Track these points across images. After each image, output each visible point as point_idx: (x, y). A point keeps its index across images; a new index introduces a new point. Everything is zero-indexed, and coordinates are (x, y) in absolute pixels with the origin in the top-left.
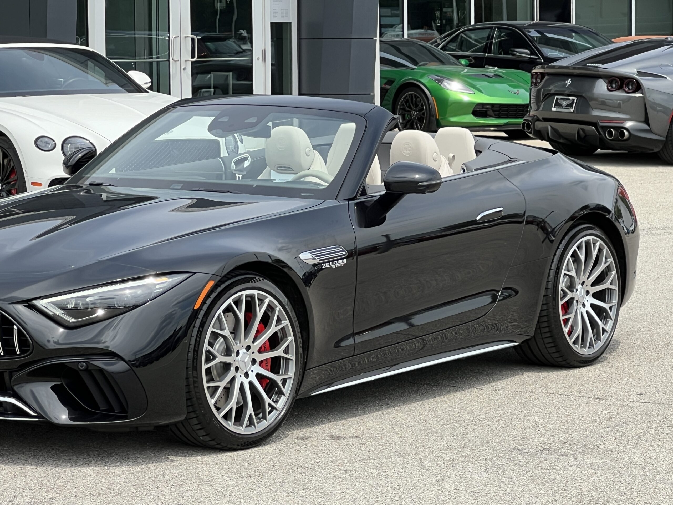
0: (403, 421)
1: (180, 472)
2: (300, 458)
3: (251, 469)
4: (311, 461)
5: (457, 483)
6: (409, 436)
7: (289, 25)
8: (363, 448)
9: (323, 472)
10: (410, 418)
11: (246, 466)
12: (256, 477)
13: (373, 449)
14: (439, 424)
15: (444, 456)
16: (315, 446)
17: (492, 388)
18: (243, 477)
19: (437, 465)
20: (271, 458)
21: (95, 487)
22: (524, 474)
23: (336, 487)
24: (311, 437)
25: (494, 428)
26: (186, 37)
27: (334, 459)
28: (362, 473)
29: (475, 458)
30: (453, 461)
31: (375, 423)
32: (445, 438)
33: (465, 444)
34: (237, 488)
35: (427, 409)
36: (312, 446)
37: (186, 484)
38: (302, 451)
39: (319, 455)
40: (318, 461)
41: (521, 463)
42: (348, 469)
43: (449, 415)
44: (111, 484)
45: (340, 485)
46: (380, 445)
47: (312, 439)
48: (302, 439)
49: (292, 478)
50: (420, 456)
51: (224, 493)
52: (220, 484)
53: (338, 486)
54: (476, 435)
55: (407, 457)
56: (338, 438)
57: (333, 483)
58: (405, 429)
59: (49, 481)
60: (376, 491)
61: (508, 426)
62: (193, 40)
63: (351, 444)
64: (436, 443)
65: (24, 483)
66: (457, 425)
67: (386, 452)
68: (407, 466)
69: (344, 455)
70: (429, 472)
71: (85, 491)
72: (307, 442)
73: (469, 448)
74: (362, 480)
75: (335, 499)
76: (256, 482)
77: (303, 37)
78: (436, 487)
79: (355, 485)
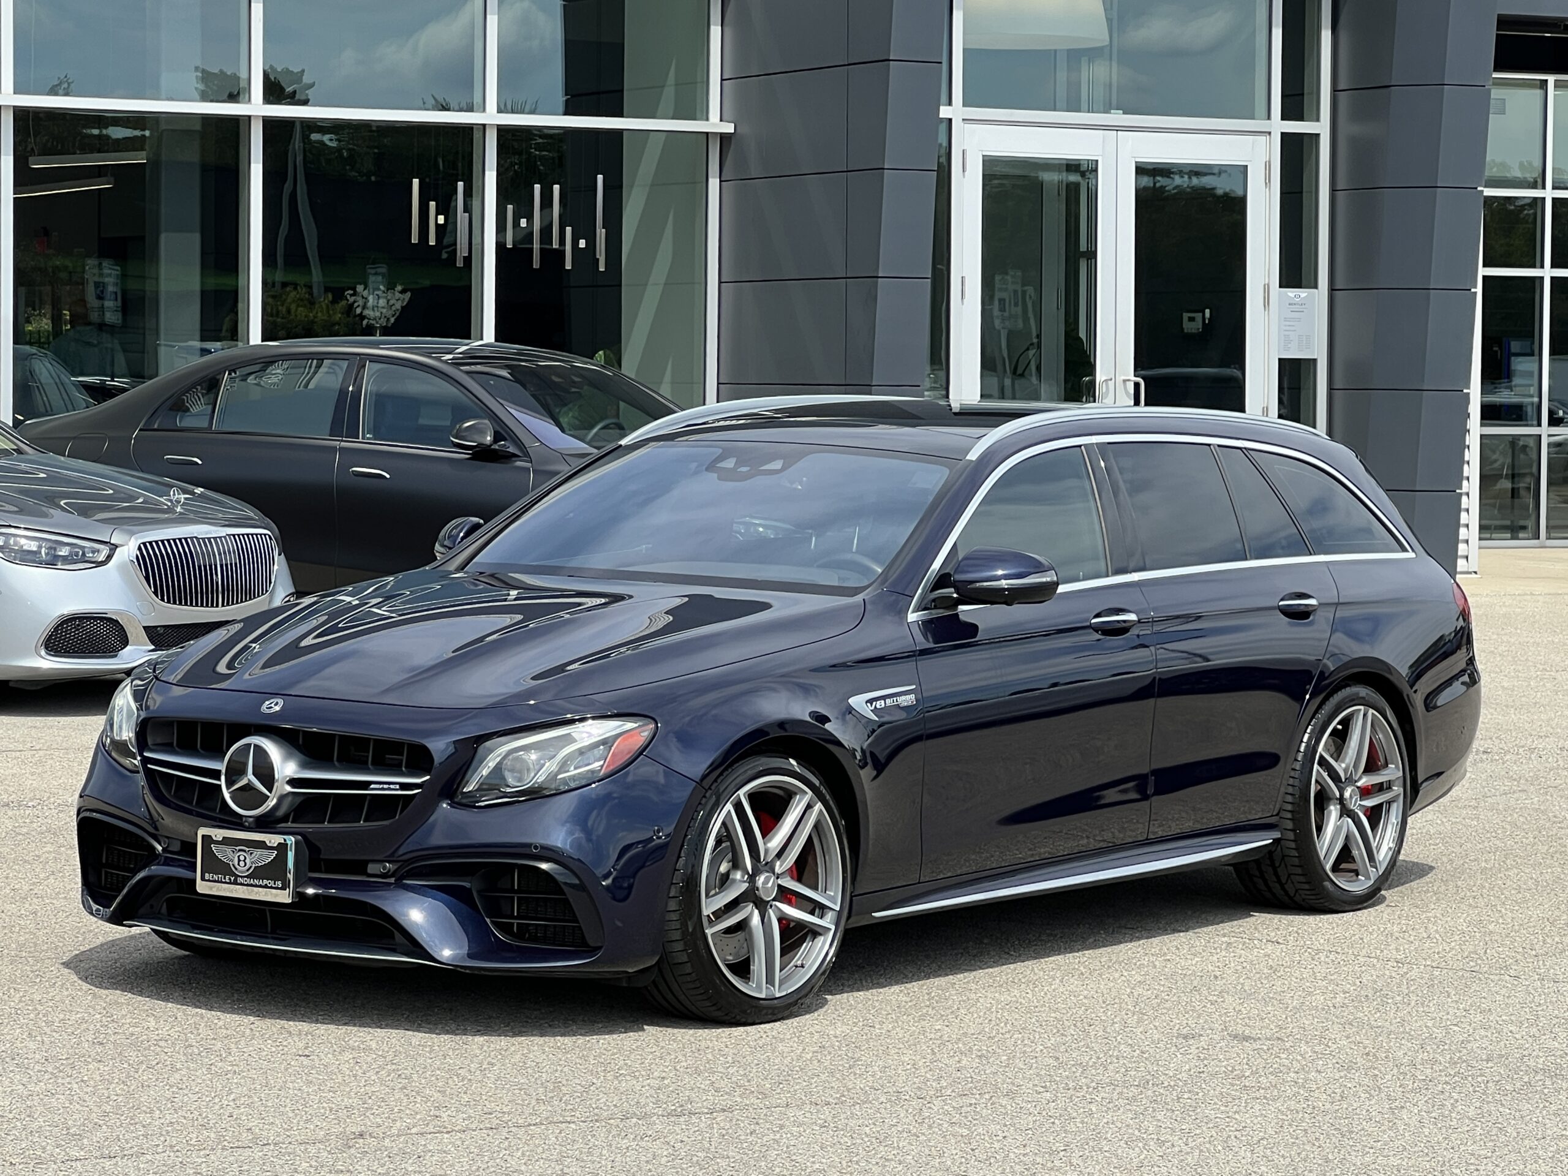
0: (1366, 1018)
1: (966, 1077)
2: (1172, 1065)
3: (1085, 1077)
4: (1190, 1070)
5: (1423, 1113)
6: (1368, 1042)
7: (1311, 362)
8: (1283, 1056)
9: (1204, 1086)
10: (1378, 1014)
11: (1078, 1074)
12: (1090, 1090)
13: (1299, 1058)
14: (1426, 1027)
15: (1418, 1073)
16: (1204, 1049)
17: (1537, 977)
18: (1069, 1089)
19: (1400, 1086)
20: (1124, 1064)
21: (821, 1093)
22: (1544, 1107)
23: (1219, 1109)
24: (1202, 1035)
25: (1517, 1036)
26: (1125, 381)
27: (1230, 1069)
28: (1269, 1091)
29: (1470, 1078)
30: (1430, 1081)
31: (1316, 1020)
32: (1429, 1048)
33: (1459, 1058)
34: (1054, 1104)
35: (1413, 1003)
36: (1198, 1048)
37: (972, 1094)
38: (1179, 1056)
39: (1205, 1062)
40: (1202, 1070)
41: (1546, 1091)
42: (1247, 1084)
43: (1448, 1014)
44: (849, 1090)
45: (1226, 1106)
46: (1315, 1052)
47: (1202, 1038)
48: (1185, 1037)
49: (1150, 1093)
50: (1376, 1072)
51: (1031, 1110)
52: (1027, 1096)
53: (1222, 1108)
54: (1484, 1046)
55: (1354, 1071)
56: (1246, 1039)
57: (1215, 1104)
58: (1364, 1031)
59: (749, 1081)
60: (1284, 1117)
61: (1544, 1034)
62: (1137, 385)
63: (1265, 1048)
64: (1410, 1054)
65: (708, 1082)
66: (1456, 1028)
67: (1321, 1062)
68: (1349, 1085)
69: (1247, 1064)
70: (1383, 1095)
71: (804, 1098)
72: (1191, 1042)
73: (1465, 1064)
74: (1264, 1101)
75: (1211, 1125)
76: (1088, 1097)
77: (1338, 385)
78: (1386, 1116)
79: (1252, 1108)
